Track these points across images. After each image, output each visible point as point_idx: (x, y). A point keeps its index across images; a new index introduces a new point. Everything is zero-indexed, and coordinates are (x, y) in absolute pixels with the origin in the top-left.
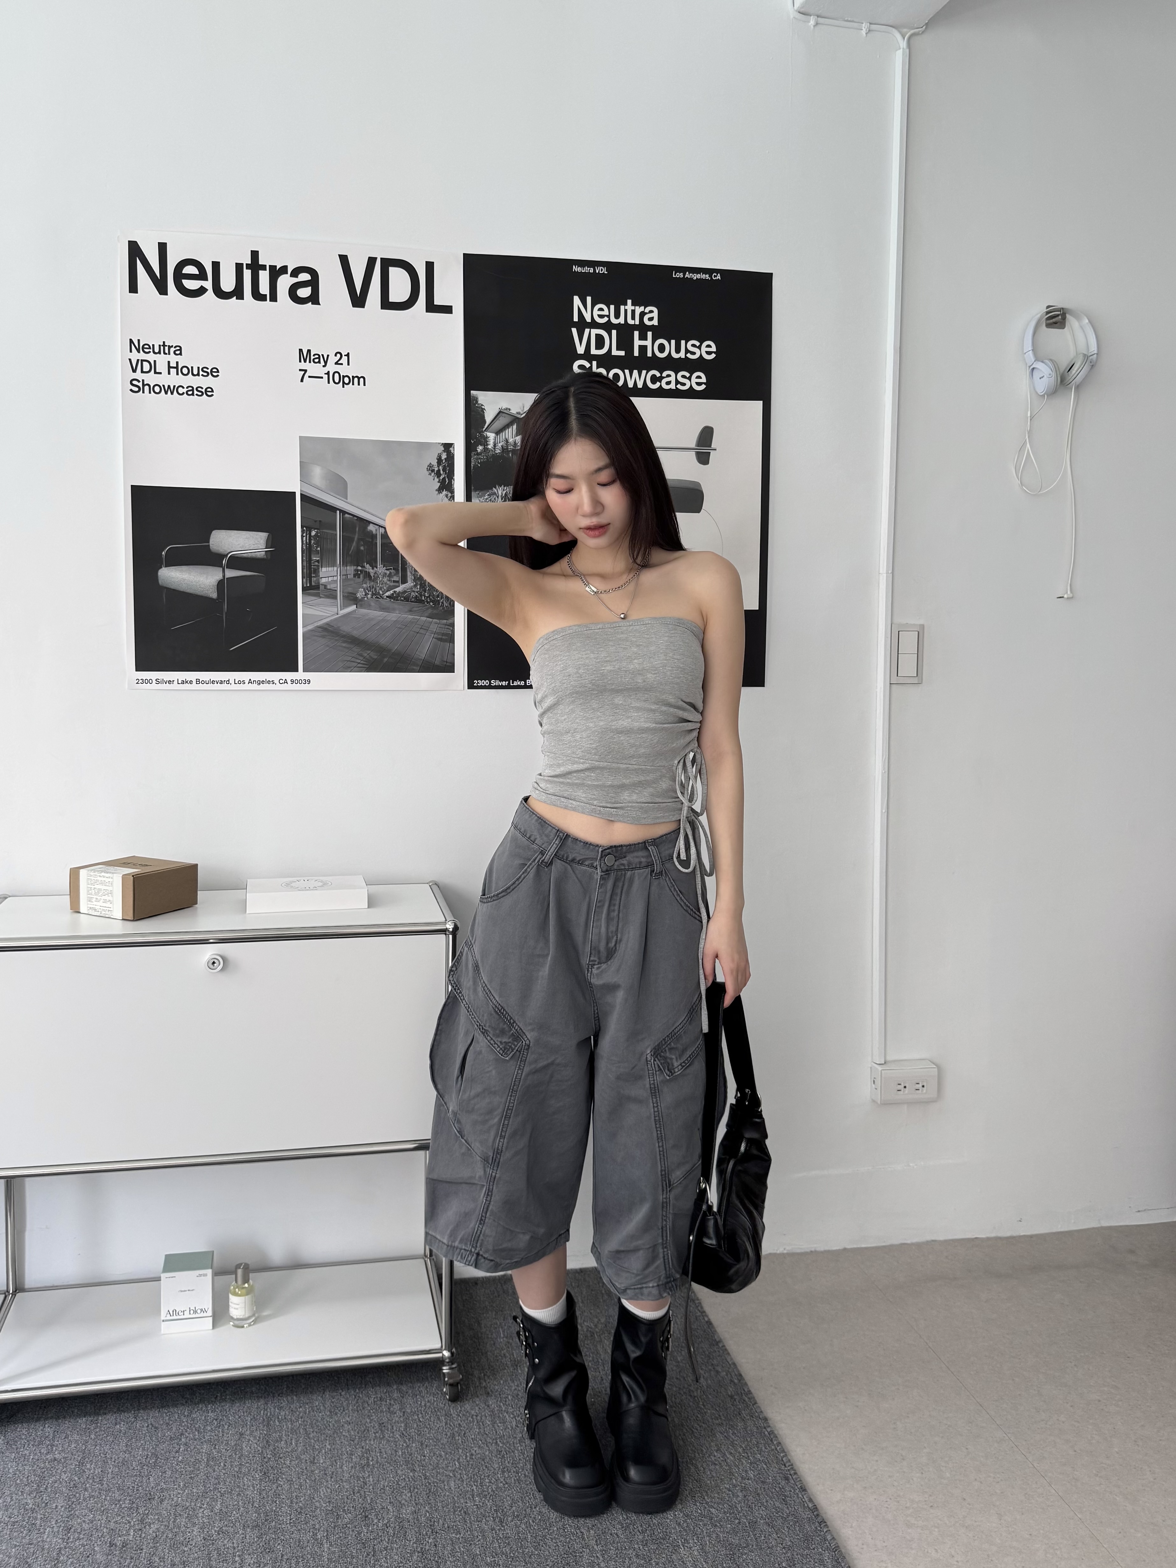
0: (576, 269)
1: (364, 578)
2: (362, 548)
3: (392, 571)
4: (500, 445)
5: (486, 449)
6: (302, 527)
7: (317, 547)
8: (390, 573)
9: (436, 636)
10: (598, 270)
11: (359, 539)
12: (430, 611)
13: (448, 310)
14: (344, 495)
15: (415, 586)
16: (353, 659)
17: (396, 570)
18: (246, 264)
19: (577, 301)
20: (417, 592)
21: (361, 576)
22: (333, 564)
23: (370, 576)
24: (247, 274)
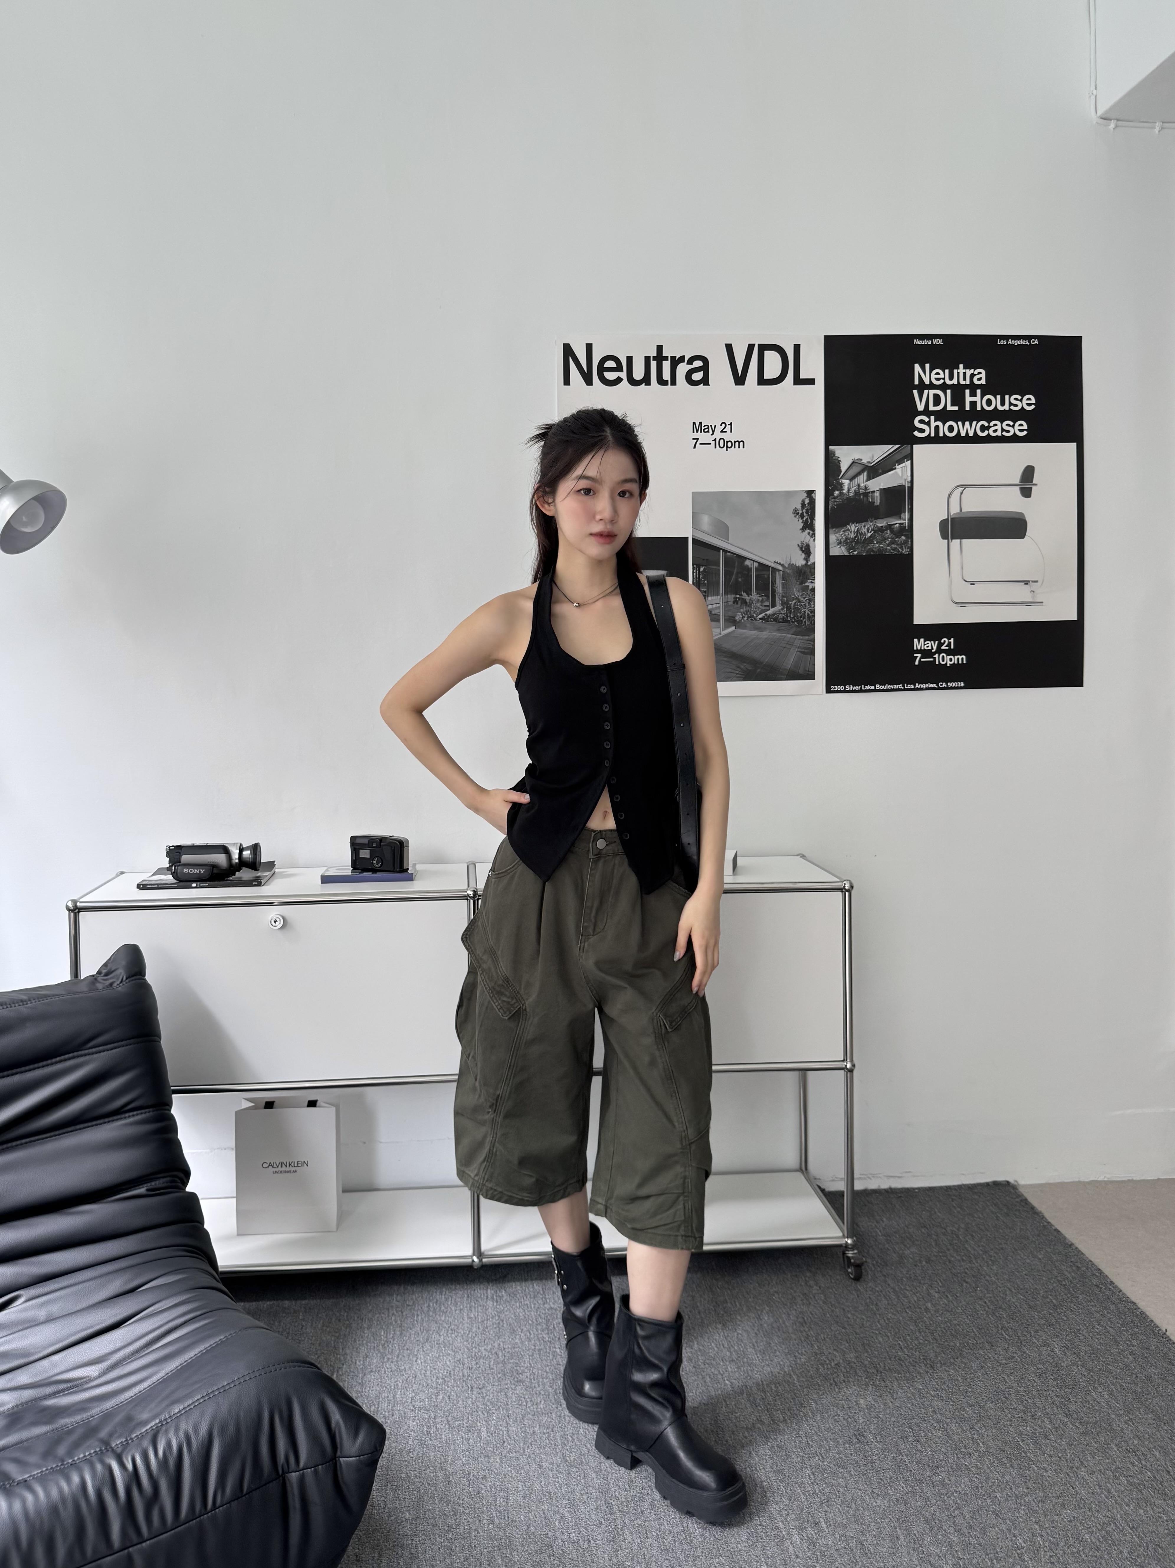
0: (916, 342)
1: (741, 604)
2: (740, 580)
3: (764, 597)
4: (853, 489)
5: (841, 494)
6: (693, 565)
7: (704, 581)
8: (763, 599)
9: (799, 650)
10: (936, 341)
11: (738, 573)
12: (794, 629)
13: (811, 382)
14: (726, 537)
15: (782, 609)
16: (733, 671)
17: (767, 596)
18: (653, 357)
19: (917, 367)
20: (784, 614)
21: (739, 602)
22: (717, 594)
23: (746, 603)
24: (654, 364)
